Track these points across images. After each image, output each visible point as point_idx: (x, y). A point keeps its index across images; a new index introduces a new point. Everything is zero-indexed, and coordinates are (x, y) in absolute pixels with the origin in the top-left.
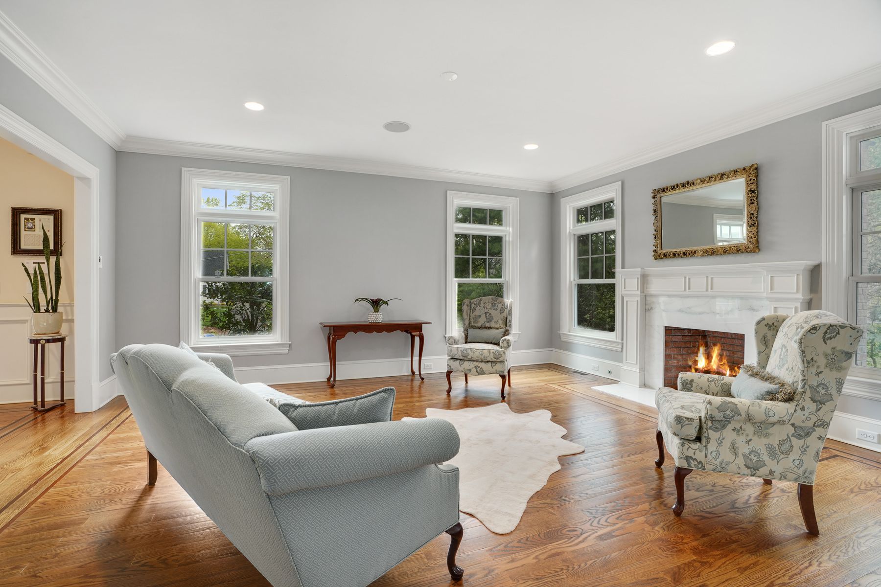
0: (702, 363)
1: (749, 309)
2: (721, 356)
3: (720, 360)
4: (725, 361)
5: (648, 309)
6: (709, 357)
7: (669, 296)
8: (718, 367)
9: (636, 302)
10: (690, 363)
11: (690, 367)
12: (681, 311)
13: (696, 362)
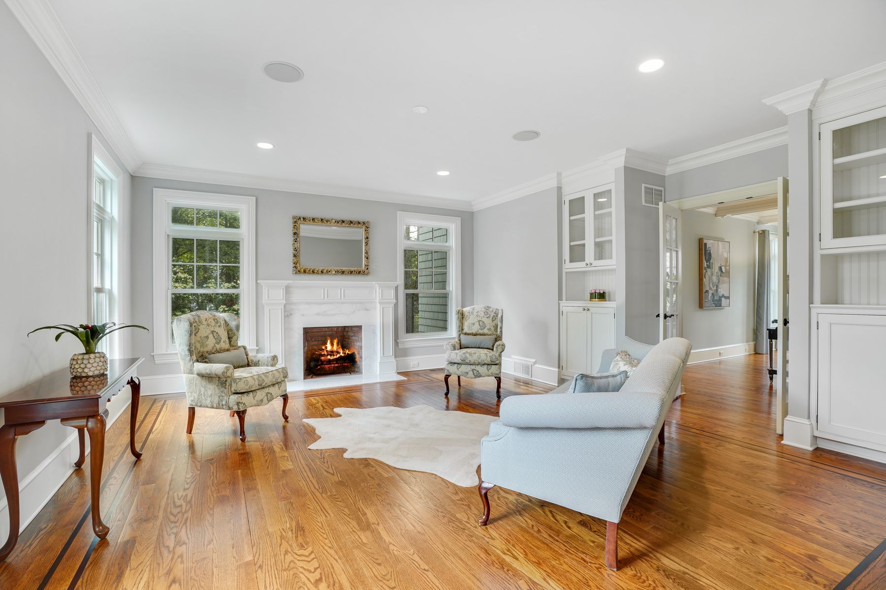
0: (329, 347)
1: (365, 310)
2: (338, 344)
3: (338, 345)
4: (340, 346)
5: (288, 316)
6: (332, 344)
7: (308, 303)
8: (337, 349)
9: (280, 310)
10: (323, 348)
11: (324, 349)
12: (318, 314)
13: (326, 348)
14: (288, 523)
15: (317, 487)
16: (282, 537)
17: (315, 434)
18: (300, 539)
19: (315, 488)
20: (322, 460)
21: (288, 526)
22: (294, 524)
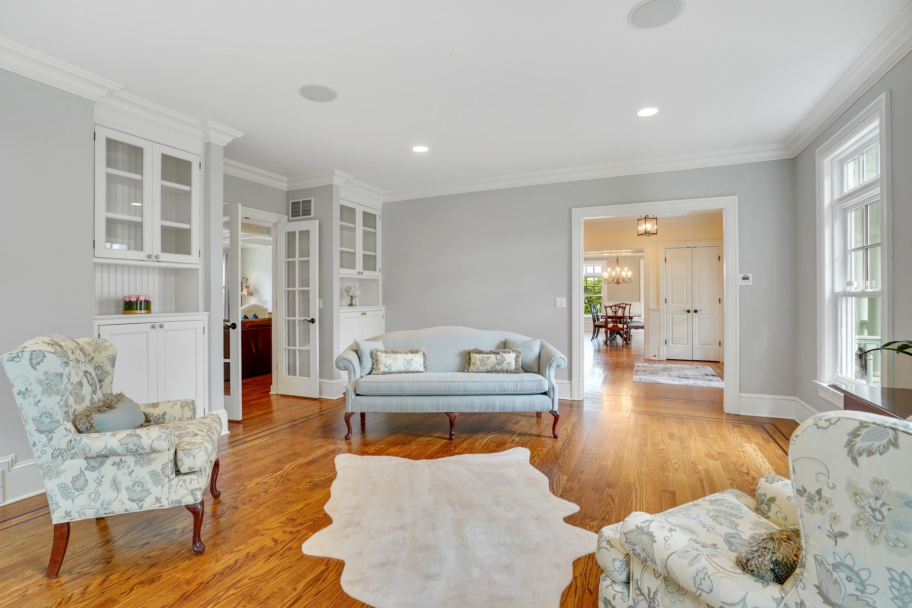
14: (671, 475)
15: (634, 490)
16: (677, 470)
17: (575, 578)
18: (665, 465)
19: (636, 491)
20: (607, 517)
21: (671, 474)
22: (666, 474)
